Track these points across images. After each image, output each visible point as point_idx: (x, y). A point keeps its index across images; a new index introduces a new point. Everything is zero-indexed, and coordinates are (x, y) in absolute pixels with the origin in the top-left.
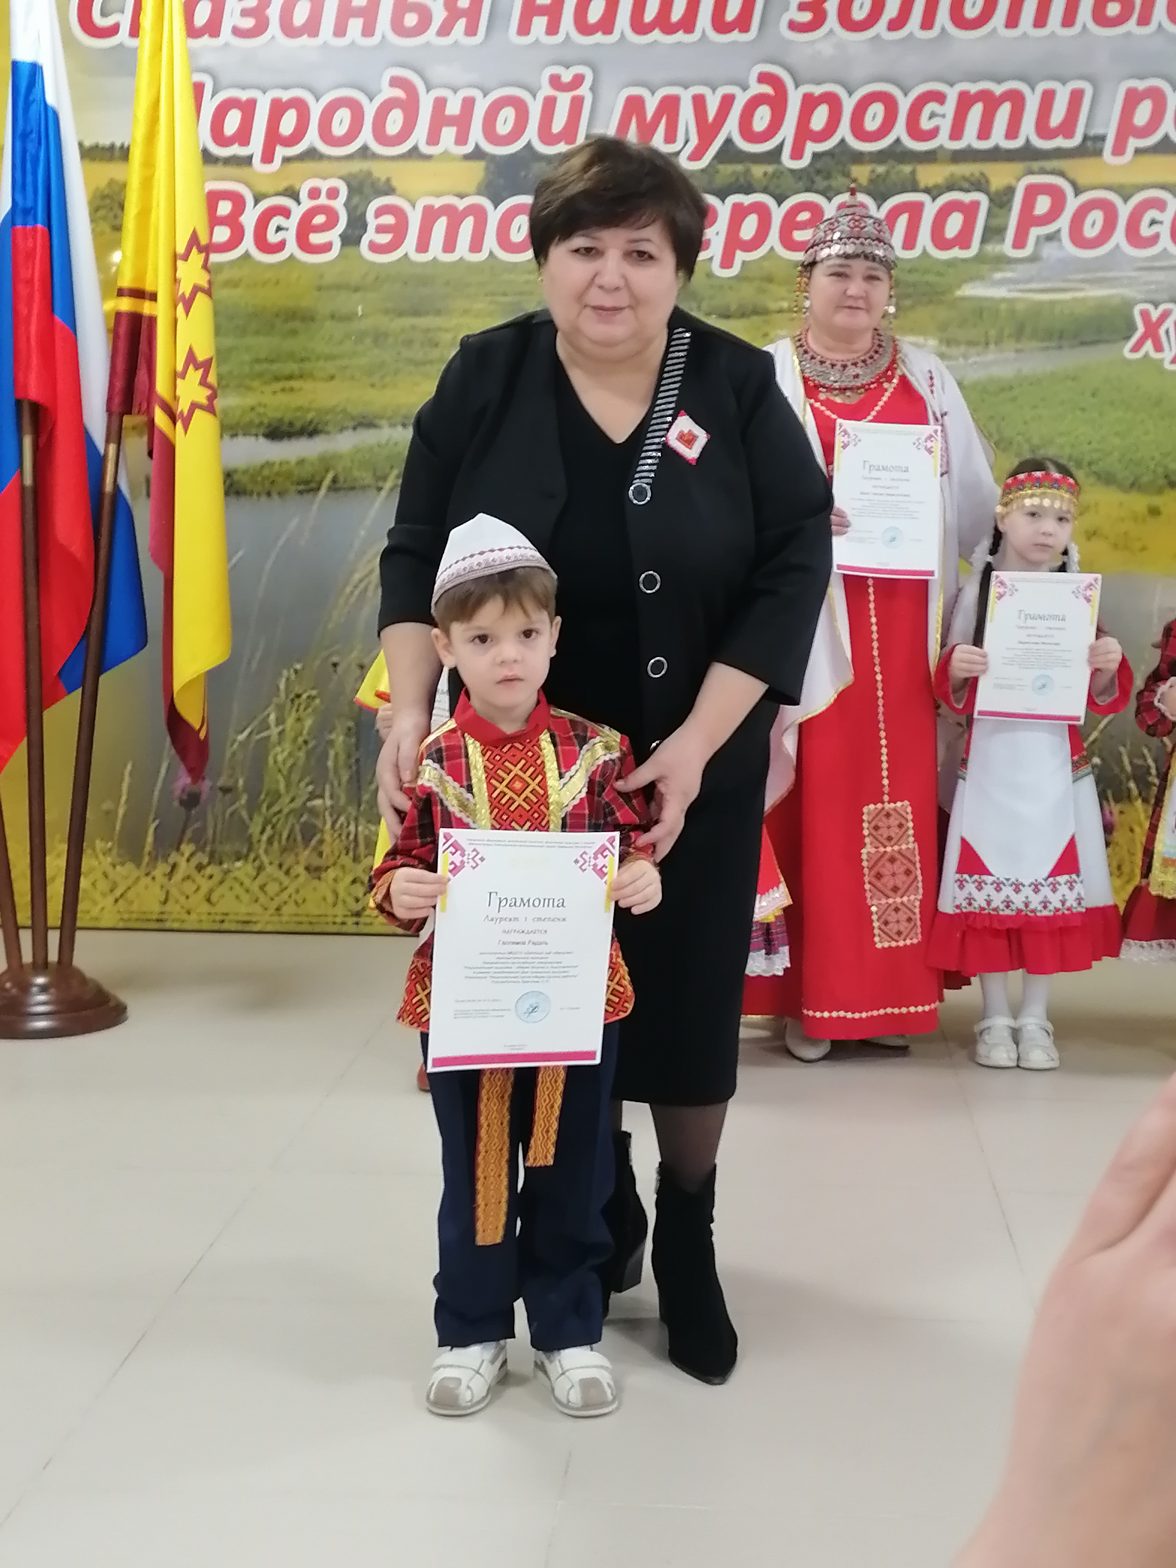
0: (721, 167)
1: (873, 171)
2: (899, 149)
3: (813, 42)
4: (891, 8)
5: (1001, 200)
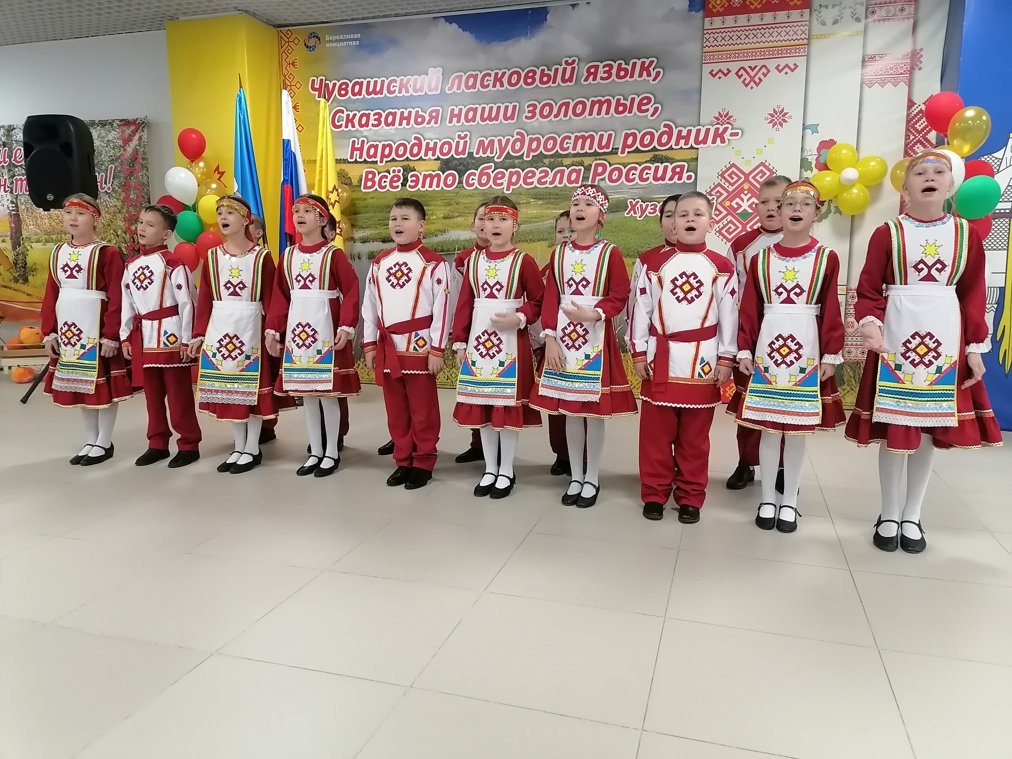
0: (506, 161)
1: (550, 161)
2: (558, 154)
3: (532, 122)
4: (555, 111)
5: (588, 169)
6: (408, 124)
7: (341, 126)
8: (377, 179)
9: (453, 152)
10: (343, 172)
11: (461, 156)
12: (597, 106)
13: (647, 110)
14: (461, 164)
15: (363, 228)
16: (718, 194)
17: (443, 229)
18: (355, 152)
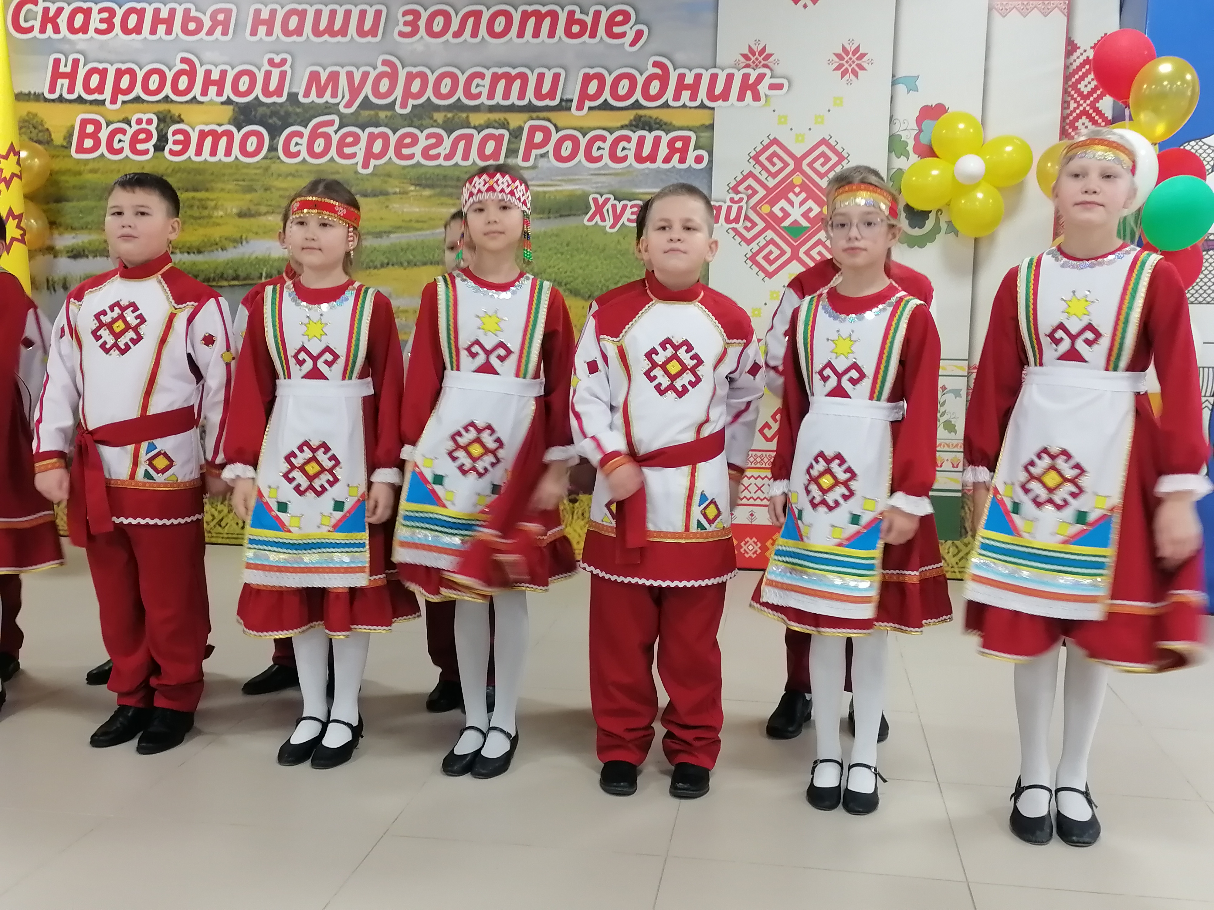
0: (362, 112)
1: (445, 116)
2: (459, 104)
3: (412, 43)
4: (455, 26)
5: (516, 134)
6: (169, 32)
7: (31, 29)
8: (103, 135)
9: (258, 91)
10: (34, 118)
11: (275, 99)
12: (532, 22)
13: (623, 35)
14: (274, 114)
15: (73, 229)
16: (750, 192)
17: (237, 236)
18: (59, 80)
